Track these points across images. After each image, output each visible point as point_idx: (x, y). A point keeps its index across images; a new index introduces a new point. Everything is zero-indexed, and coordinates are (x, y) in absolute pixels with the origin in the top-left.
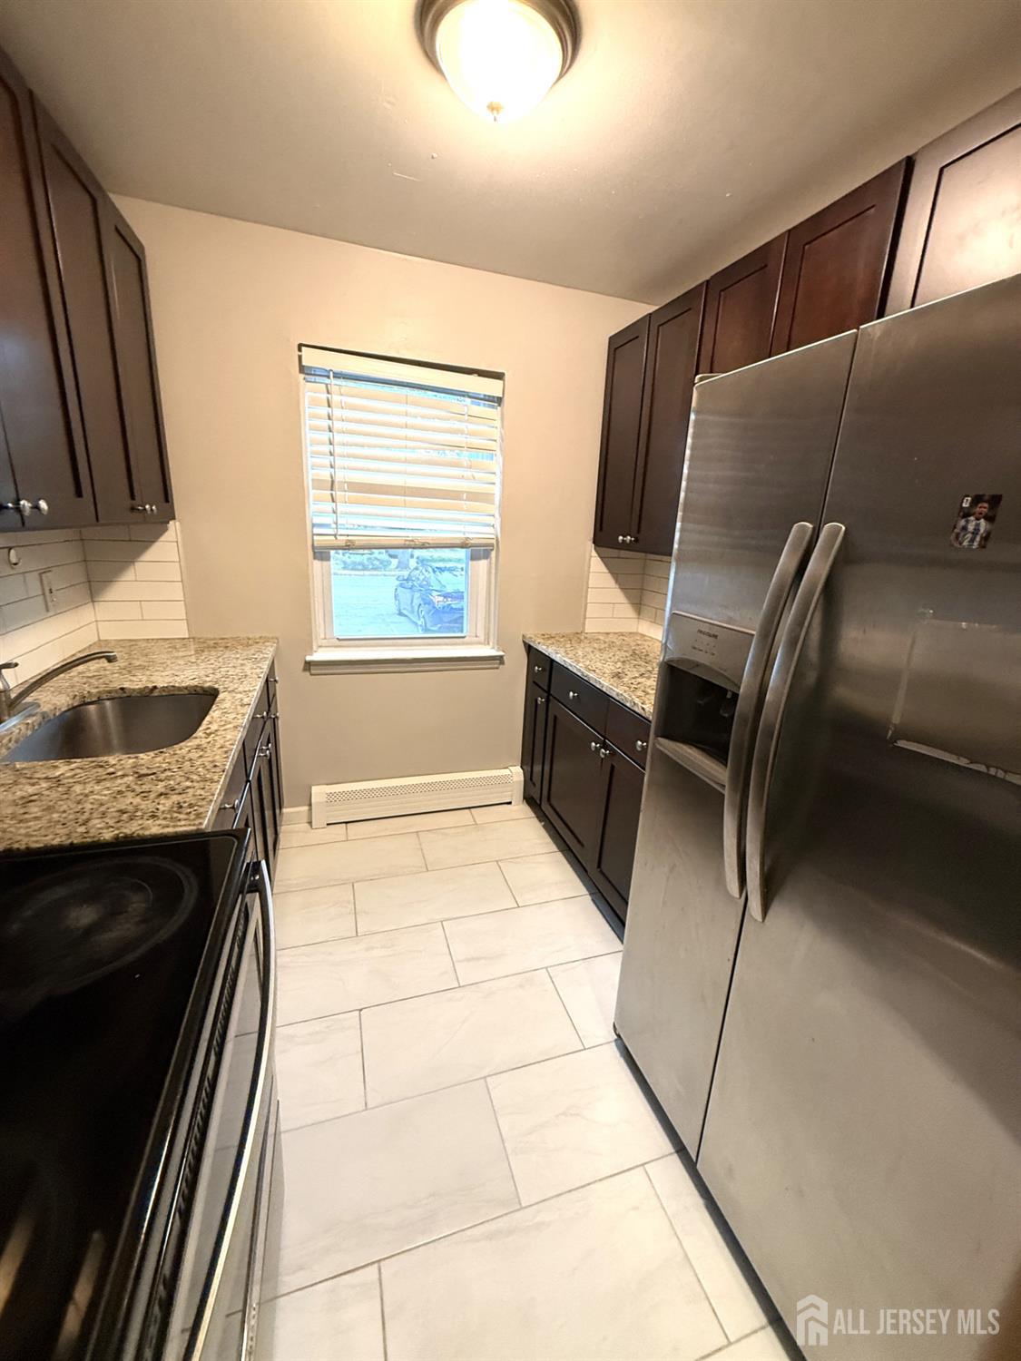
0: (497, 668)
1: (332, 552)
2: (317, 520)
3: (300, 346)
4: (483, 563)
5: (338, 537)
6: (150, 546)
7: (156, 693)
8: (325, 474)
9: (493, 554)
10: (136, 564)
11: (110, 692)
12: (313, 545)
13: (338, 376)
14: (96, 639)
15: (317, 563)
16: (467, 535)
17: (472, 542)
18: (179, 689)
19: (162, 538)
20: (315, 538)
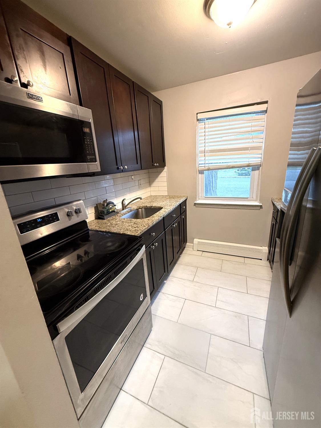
0: (260, 210)
1: (205, 171)
2: (200, 163)
3: (197, 114)
4: (257, 172)
5: (206, 167)
6: (161, 173)
7: (152, 208)
8: (203, 149)
9: (261, 168)
10: (158, 178)
11: (144, 206)
12: (199, 170)
13: (208, 119)
14: (150, 195)
15: (200, 175)
16: (250, 162)
17: (251, 164)
18: (157, 207)
19: (163, 171)
20: (199, 168)
